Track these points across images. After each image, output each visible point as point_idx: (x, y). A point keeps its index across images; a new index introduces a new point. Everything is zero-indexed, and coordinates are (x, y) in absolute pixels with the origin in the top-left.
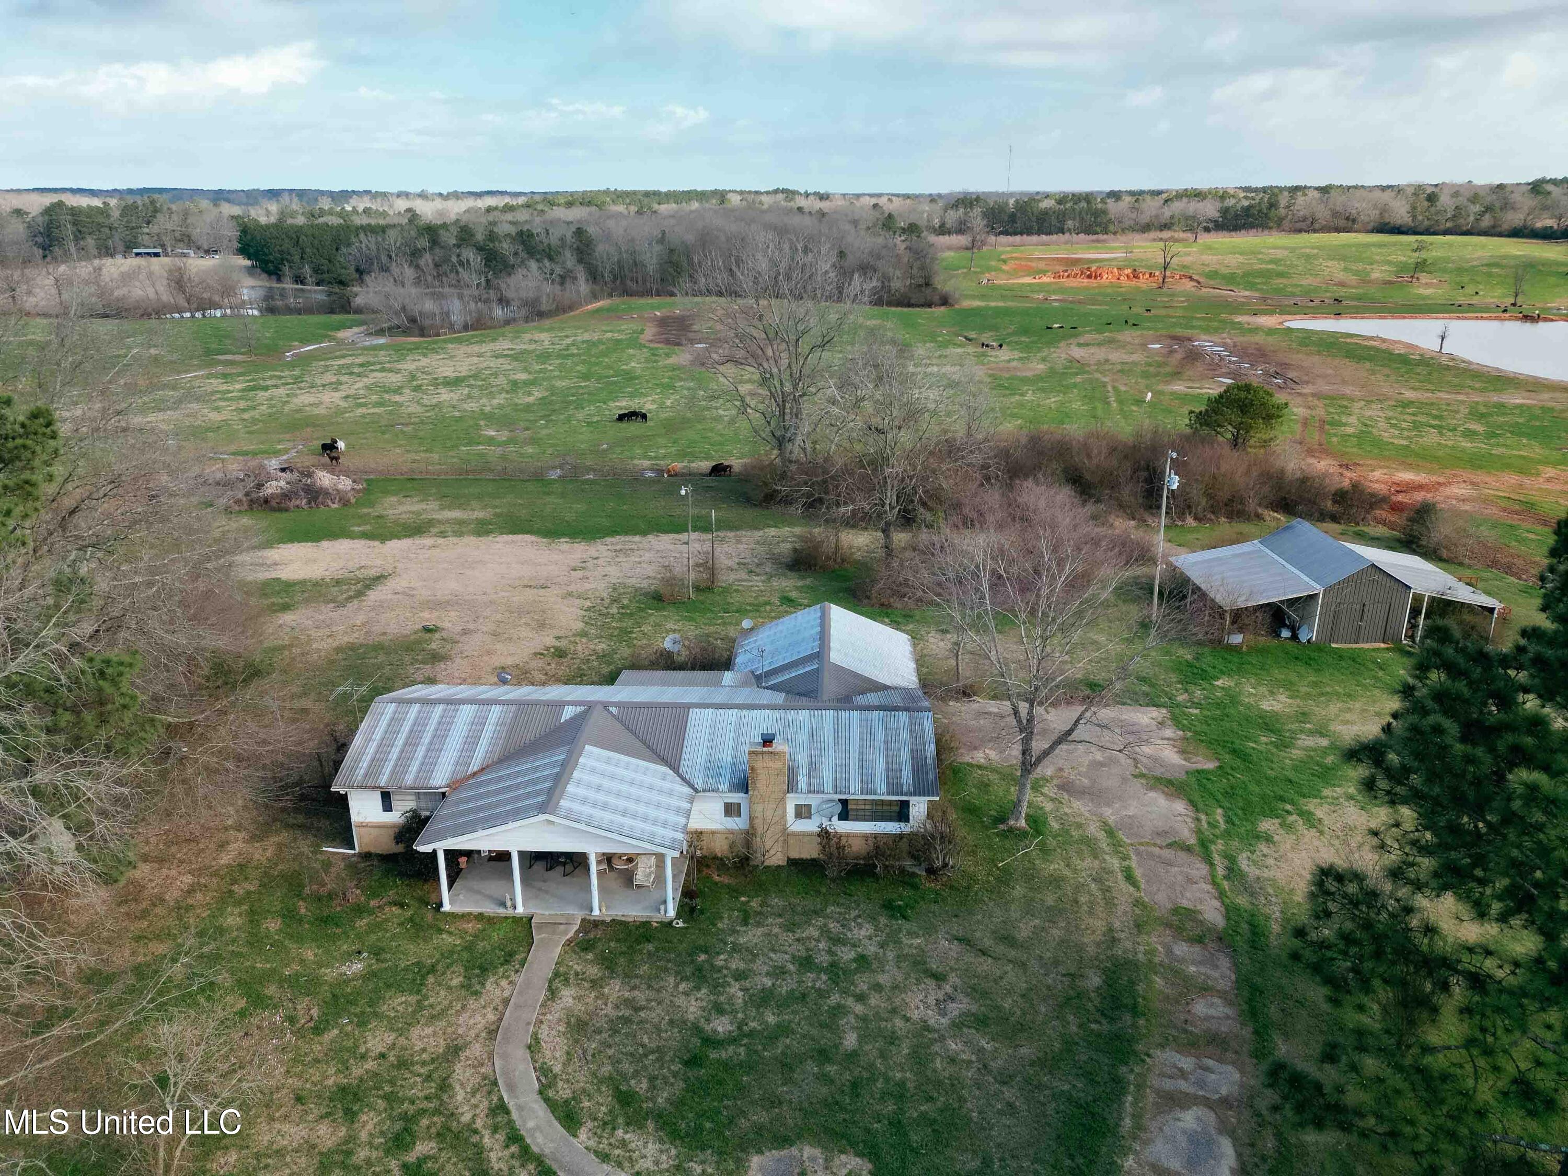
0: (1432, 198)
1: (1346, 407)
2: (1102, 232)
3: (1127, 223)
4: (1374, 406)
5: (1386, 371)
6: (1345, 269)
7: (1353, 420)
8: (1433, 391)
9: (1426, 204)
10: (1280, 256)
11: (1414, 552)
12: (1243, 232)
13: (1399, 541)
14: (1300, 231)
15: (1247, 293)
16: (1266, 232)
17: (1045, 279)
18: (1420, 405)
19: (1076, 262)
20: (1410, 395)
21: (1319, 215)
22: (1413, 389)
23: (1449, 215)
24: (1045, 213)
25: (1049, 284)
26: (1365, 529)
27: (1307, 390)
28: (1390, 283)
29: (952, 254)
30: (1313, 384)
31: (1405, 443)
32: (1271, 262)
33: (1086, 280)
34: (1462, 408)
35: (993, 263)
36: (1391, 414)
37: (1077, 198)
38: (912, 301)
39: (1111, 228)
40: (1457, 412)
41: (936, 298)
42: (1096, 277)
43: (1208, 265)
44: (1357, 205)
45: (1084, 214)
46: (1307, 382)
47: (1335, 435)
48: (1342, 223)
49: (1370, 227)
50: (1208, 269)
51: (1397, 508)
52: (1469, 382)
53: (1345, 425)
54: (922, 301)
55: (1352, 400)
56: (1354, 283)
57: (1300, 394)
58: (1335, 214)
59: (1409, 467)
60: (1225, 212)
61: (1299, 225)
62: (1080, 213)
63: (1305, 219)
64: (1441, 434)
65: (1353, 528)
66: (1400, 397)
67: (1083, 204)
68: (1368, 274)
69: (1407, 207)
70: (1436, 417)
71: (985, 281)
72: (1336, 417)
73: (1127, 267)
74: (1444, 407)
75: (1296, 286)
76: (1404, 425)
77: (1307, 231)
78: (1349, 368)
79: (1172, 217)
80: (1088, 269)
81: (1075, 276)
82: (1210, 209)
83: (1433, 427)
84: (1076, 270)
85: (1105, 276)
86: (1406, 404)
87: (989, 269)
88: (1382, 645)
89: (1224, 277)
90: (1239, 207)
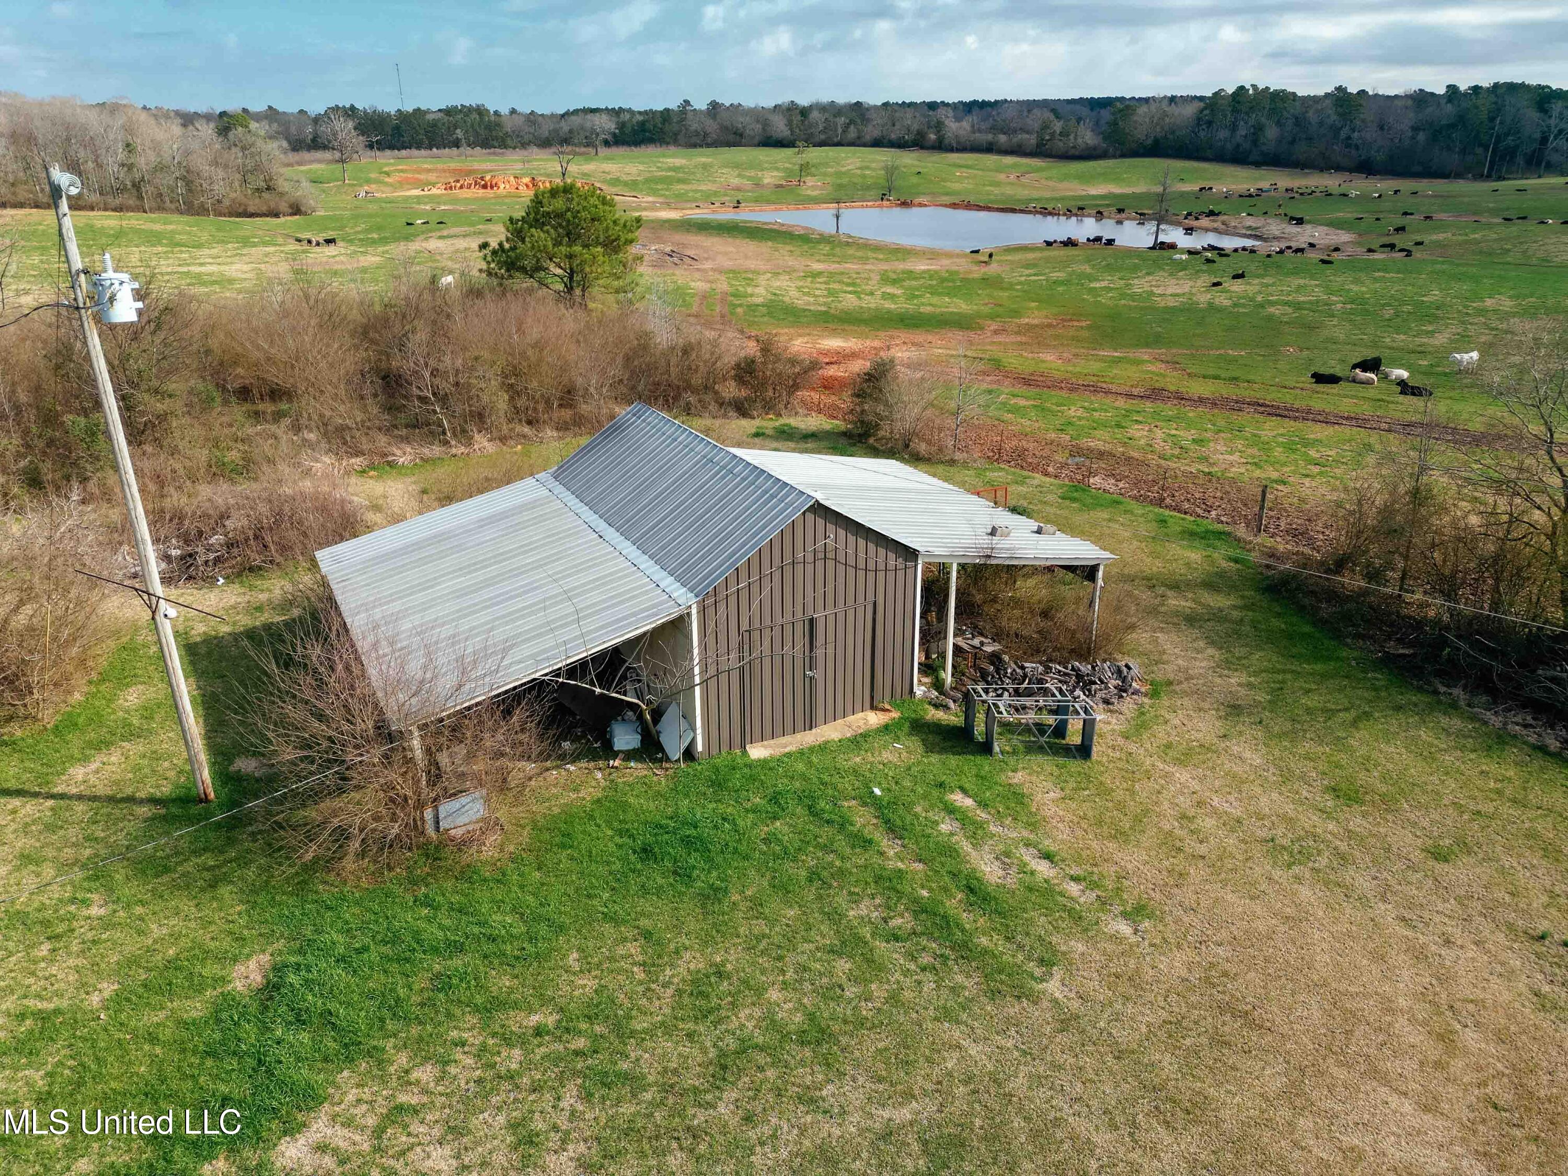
0: (804, 112)
1: (752, 280)
2: (499, 147)
3: (527, 138)
4: (782, 277)
5: (789, 248)
6: (739, 176)
7: (761, 290)
8: (839, 263)
9: (799, 118)
10: (678, 165)
11: (875, 453)
12: (643, 146)
13: (845, 434)
14: (694, 146)
15: (650, 199)
16: (664, 146)
17: (435, 191)
18: (831, 275)
19: (469, 173)
20: (817, 267)
21: (709, 130)
22: (819, 261)
23: (821, 128)
24: (434, 124)
25: (439, 196)
26: (793, 422)
27: (708, 265)
28: (781, 186)
29: (323, 166)
30: (714, 260)
31: (823, 308)
32: (670, 169)
33: (482, 191)
34: (872, 275)
35: (373, 175)
36: (801, 284)
37: (467, 111)
38: (251, 209)
39: (509, 142)
40: (869, 279)
41: (284, 207)
42: (492, 187)
43: (608, 173)
44: (741, 120)
45: (476, 126)
46: (707, 259)
47: (740, 305)
48: (731, 138)
49: (756, 141)
50: (609, 177)
51: (828, 385)
52: (870, 254)
53: (752, 295)
54: (264, 209)
55: (757, 272)
56: (749, 188)
57: (698, 270)
58: (724, 129)
59: (834, 333)
60: (622, 126)
61: (694, 140)
62: (472, 126)
63: (697, 134)
64: (859, 298)
65: (769, 423)
66: (808, 269)
67: (475, 116)
68: (760, 179)
69: (785, 121)
70: (848, 285)
71: (363, 194)
72: (741, 289)
73: (524, 175)
74: (855, 276)
75: (696, 191)
76: (818, 292)
77: (701, 146)
78: (750, 247)
79: (571, 131)
80: (482, 178)
81: (469, 187)
82: (607, 124)
83: (850, 293)
84: (469, 180)
85: (502, 186)
86: (815, 275)
87: (368, 181)
88: (874, 719)
89: (626, 184)
90: (634, 121)
